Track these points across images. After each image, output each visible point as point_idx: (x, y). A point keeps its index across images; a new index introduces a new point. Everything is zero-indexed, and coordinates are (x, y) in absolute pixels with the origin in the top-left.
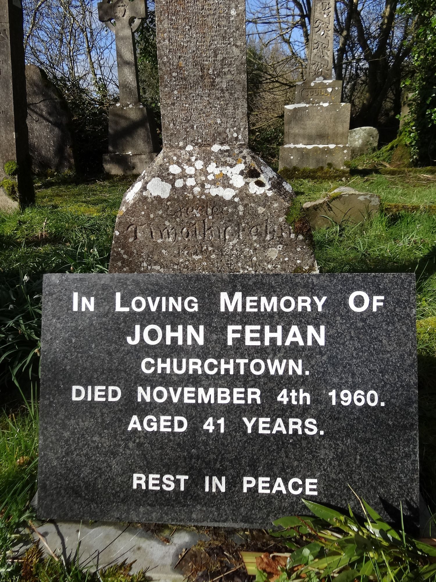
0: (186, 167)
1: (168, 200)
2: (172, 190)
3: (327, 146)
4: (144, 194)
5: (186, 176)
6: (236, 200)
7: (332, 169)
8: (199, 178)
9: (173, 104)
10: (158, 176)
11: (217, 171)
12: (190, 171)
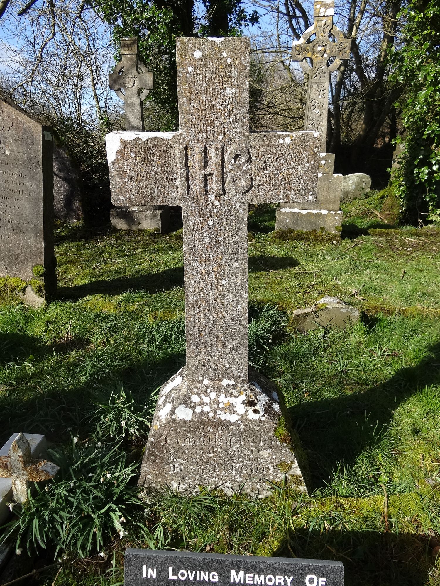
0: (203, 397)
1: (190, 421)
2: (193, 414)
3: (319, 212)
4: (174, 417)
5: (203, 404)
6: (239, 422)
7: (324, 233)
8: (213, 406)
9: (196, 356)
10: (183, 404)
11: (225, 401)
12: (206, 400)
